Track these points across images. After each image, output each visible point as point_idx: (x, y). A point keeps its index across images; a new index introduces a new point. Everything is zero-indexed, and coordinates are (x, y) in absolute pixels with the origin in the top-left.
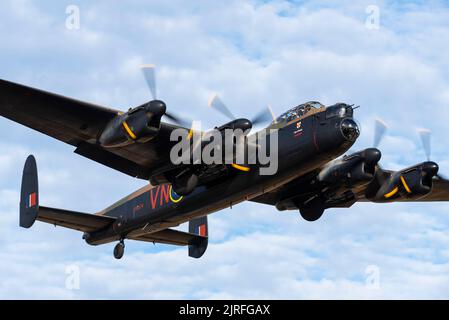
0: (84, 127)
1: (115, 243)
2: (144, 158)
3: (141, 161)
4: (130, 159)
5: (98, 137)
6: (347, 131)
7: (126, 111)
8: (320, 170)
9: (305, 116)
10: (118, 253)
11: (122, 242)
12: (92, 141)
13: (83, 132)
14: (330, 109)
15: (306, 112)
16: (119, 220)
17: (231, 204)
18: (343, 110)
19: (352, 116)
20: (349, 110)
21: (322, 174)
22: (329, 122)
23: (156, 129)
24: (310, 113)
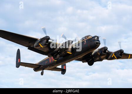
0: (29, 43)
1: (41, 71)
2: (46, 50)
3: (45, 51)
4: (42, 50)
5: (33, 45)
6: (97, 43)
7: (40, 39)
8: (92, 52)
9: (87, 39)
10: (42, 74)
11: (43, 71)
12: (32, 46)
13: (30, 44)
14: (93, 37)
15: (87, 38)
16: (42, 65)
17: (69, 61)
18: (96, 37)
19: (98, 39)
20: (98, 37)
21: (93, 53)
22: (92, 41)
23: (47, 43)
24: (88, 38)
